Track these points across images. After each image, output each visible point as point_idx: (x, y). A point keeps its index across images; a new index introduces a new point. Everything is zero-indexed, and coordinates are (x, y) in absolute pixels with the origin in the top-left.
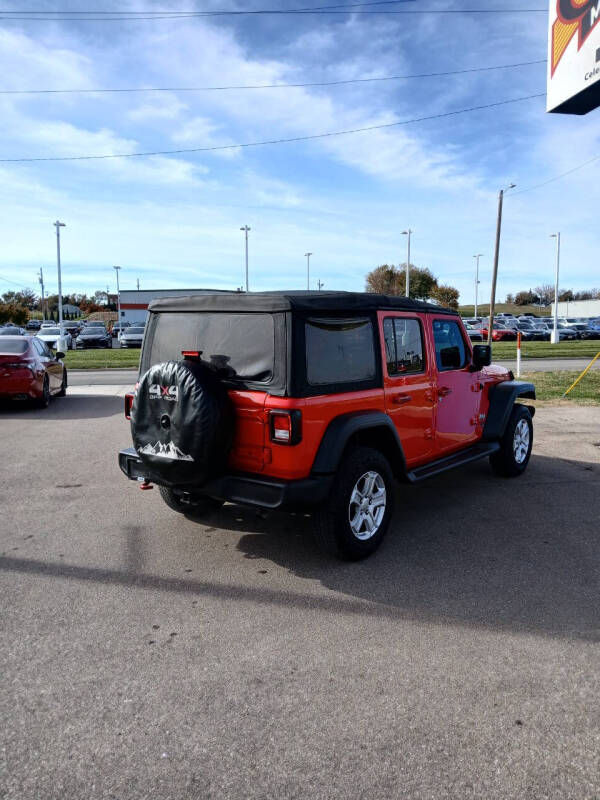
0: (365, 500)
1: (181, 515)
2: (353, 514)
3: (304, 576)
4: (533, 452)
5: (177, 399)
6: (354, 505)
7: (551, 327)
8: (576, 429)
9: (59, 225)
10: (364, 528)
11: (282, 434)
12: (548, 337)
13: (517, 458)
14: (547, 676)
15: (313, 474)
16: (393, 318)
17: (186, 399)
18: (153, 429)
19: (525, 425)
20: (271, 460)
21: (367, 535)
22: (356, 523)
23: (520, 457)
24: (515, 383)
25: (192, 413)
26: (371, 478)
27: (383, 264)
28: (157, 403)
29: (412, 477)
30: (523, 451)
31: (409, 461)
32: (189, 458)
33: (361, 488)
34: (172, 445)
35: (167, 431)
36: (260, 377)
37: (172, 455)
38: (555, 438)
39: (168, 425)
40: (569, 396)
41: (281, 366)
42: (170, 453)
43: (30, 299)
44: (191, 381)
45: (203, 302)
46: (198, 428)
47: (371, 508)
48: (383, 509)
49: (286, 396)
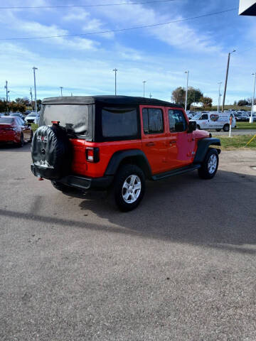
0: (131, 187)
1: (61, 192)
2: (125, 193)
3: (102, 217)
4: (218, 169)
5: (47, 142)
6: (125, 189)
7: (250, 116)
8: (244, 160)
9: (35, 68)
10: (130, 198)
11: (91, 158)
12: (248, 120)
13: (210, 171)
14: (188, 261)
15: (105, 175)
16: (148, 108)
17: (50, 141)
18: (39, 155)
19: (215, 157)
20: (87, 169)
21: (132, 201)
22: (126, 197)
23: (211, 171)
24: (212, 138)
25: (53, 148)
26: (134, 178)
27: (178, 87)
28: (40, 144)
29: (155, 178)
30: (213, 168)
31: (153, 171)
32: (52, 167)
33: (129, 182)
34: (46, 162)
35: (44, 156)
36: (83, 133)
37: (46, 166)
38: (233, 164)
39: (44, 153)
40: (248, 146)
41: (91, 128)
42: (45, 165)
43: (27, 101)
44: (52, 134)
45: (62, 100)
46: (55, 154)
47: (134, 191)
48: (140, 191)
49: (92, 142)
